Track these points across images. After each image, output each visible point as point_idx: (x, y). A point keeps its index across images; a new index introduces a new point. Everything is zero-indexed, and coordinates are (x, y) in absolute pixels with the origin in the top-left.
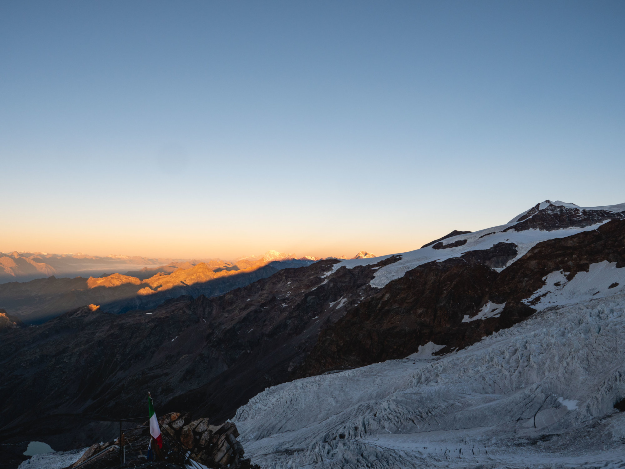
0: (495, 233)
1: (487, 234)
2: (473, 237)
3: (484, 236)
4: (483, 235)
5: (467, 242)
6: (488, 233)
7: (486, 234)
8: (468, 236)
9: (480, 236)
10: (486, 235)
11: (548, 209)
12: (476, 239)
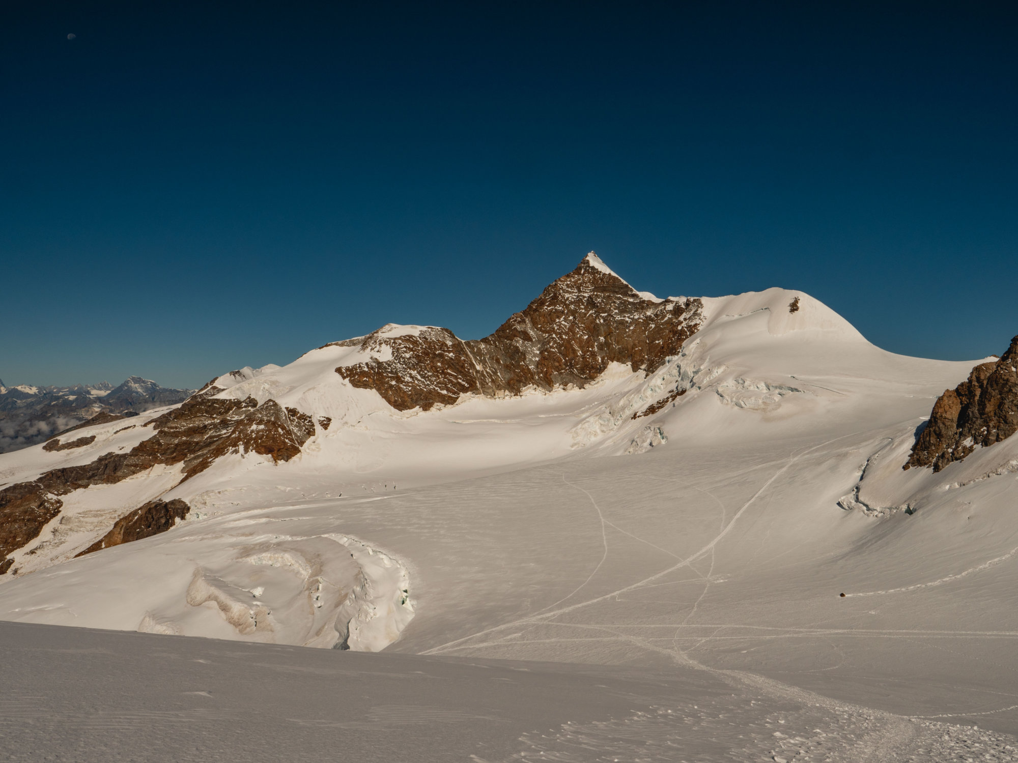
0: (135, 426)
1: (125, 429)
2: (105, 432)
3: (120, 430)
4: (118, 430)
5: (96, 439)
6: (127, 426)
7: (123, 427)
8: (97, 431)
9: (115, 431)
10: (123, 429)
11: (207, 394)
12: (109, 435)
